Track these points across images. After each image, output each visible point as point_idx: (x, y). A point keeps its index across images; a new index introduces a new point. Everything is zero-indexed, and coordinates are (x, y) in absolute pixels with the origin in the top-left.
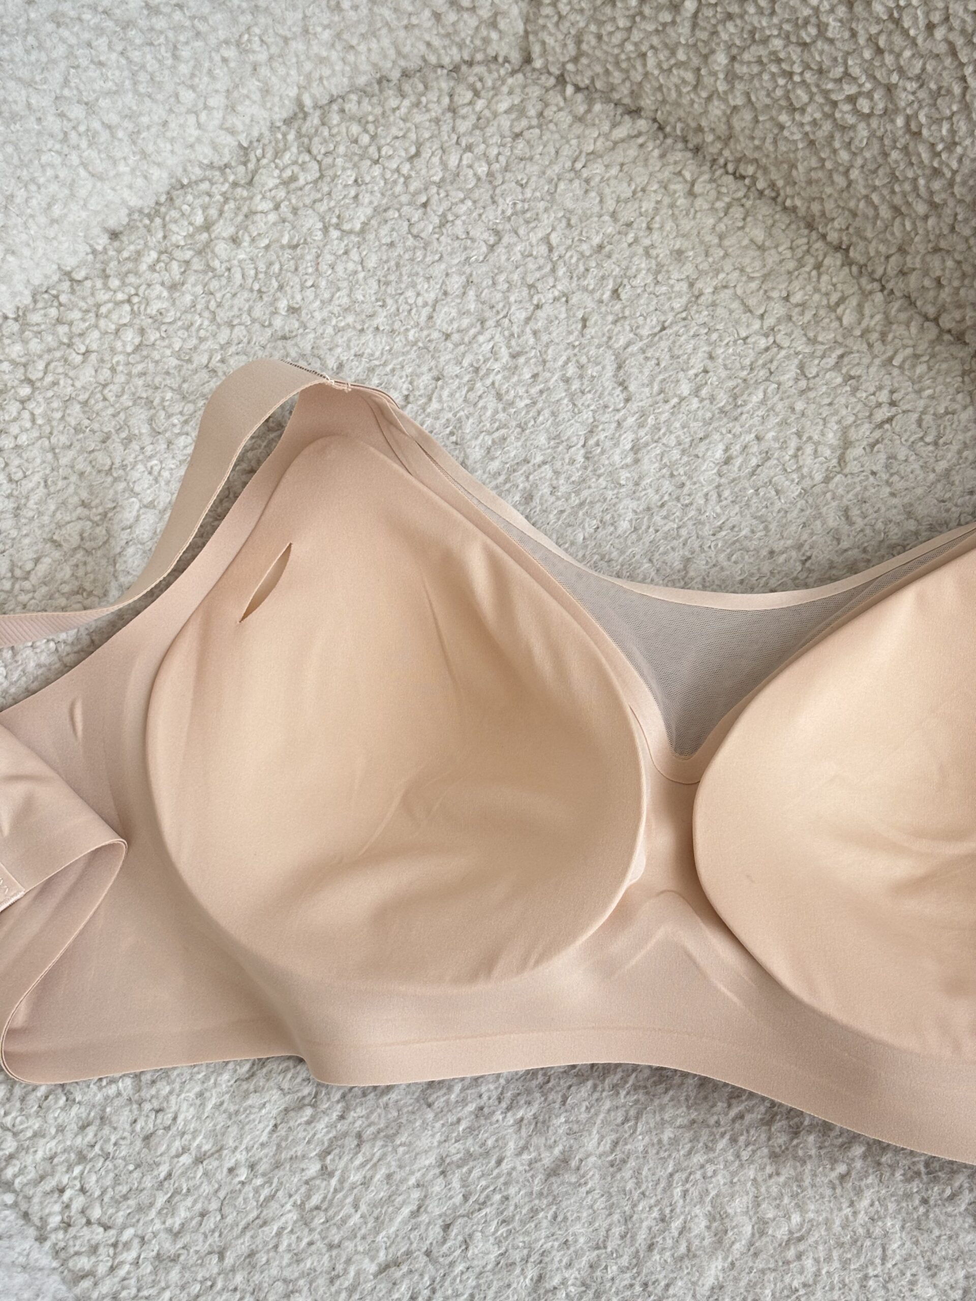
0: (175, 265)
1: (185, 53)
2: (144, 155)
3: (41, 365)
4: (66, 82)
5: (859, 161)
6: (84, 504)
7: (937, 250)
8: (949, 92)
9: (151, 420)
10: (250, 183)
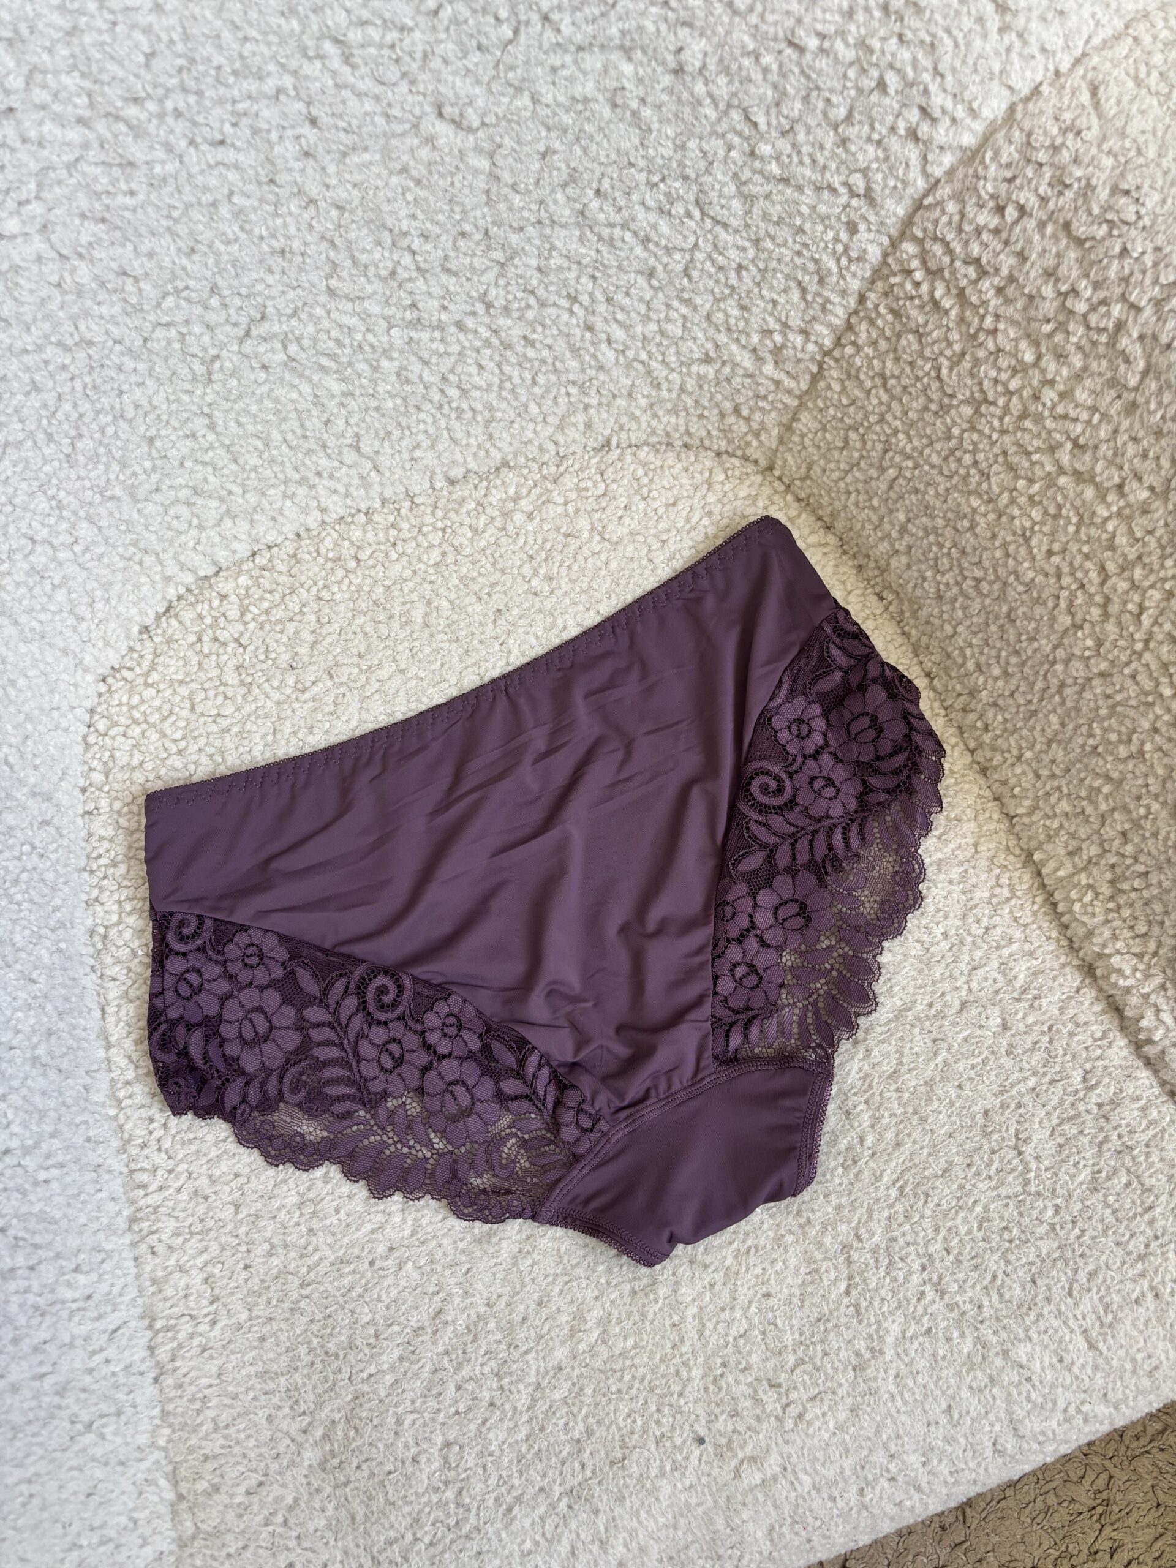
0: (483, 519)
1: (541, 379)
2: (491, 437)
3: (368, 552)
4: (452, 371)
5: (967, 623)
6: (360, 656)
7: (995, 705)
8: (1045, 603)
9: (427, 615)
10: (555, 481)
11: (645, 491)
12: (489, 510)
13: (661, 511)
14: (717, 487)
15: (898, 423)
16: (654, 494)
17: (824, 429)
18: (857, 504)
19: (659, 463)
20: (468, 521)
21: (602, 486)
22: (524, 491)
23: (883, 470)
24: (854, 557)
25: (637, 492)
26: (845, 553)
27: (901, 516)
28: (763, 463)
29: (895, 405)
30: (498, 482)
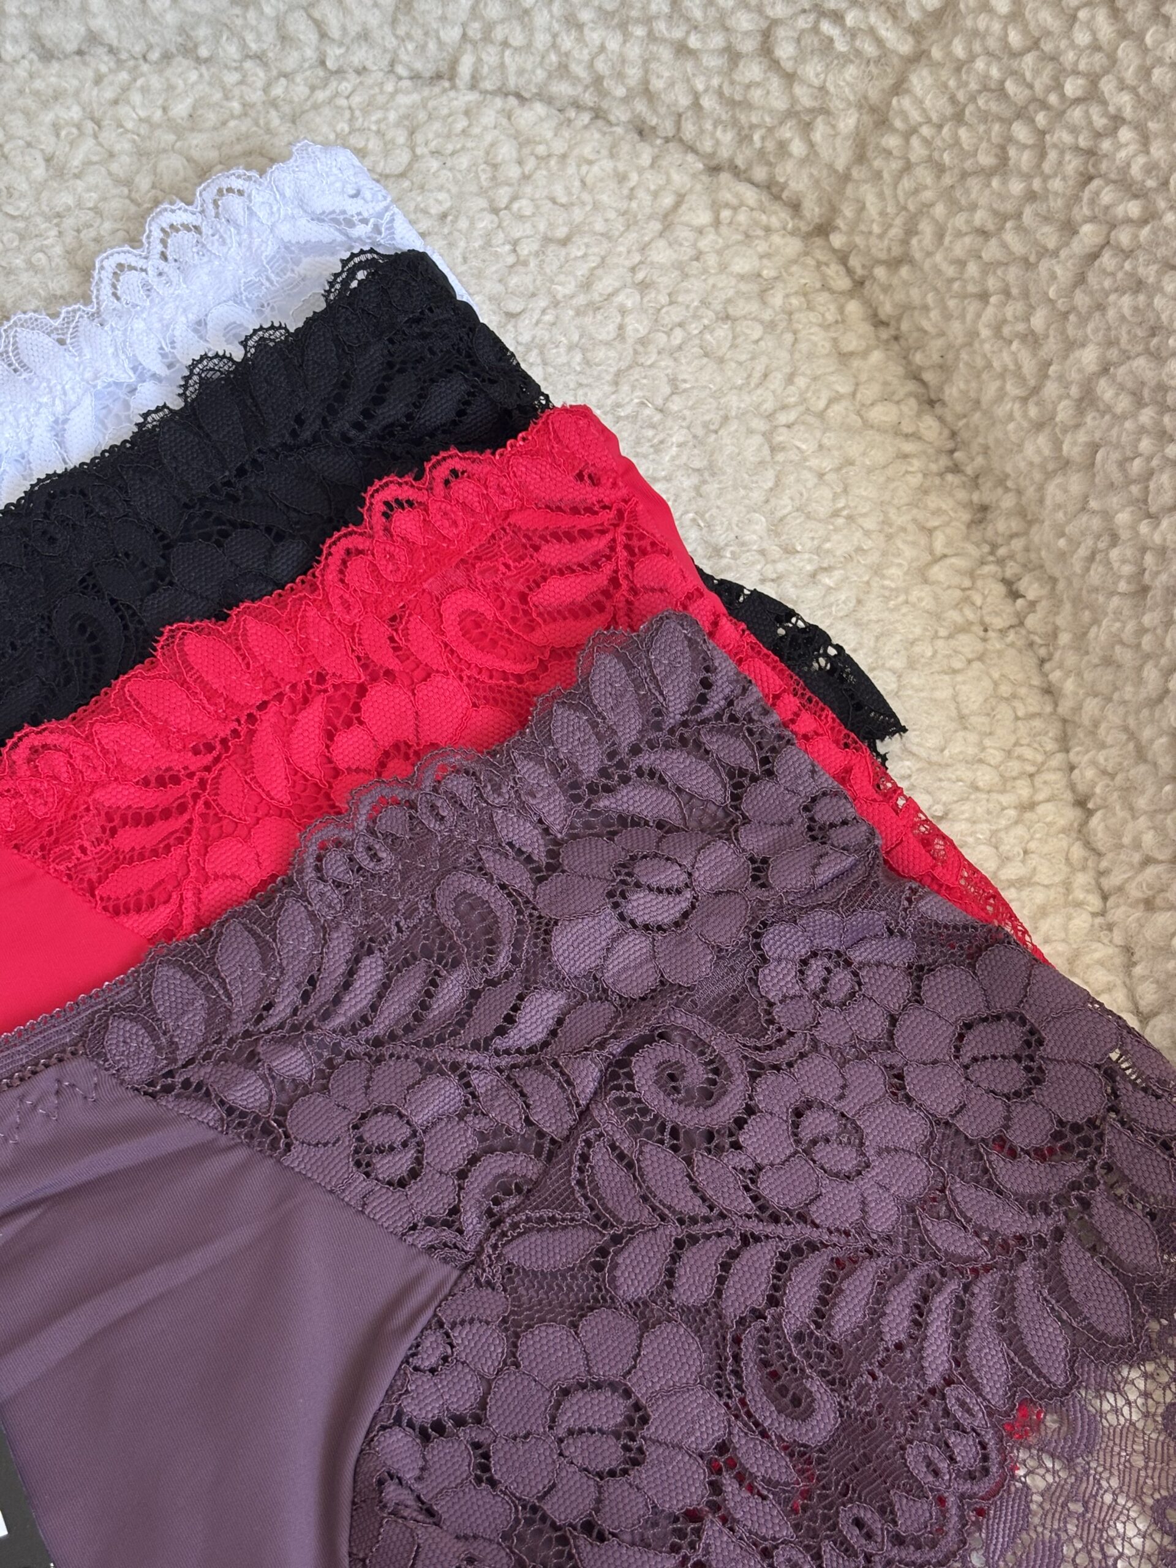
11: (503, 195)
12: (109, 136)
13: (524, 250)
14: (683, 233)
15: (1124, 101)
16: (524, 206)
17: (959, 118)
18: (997, 329)
19: (559, 147)
20: (48, 143)
21: (404, 157)
22: (211, 117)
23: (1070, 228)
24: (975, 482)
25: (482, 192)
26: (956, 469)
27: (1089, 357)
28: (812, 210)
29: (1126, 52)
30: (156, 82)
